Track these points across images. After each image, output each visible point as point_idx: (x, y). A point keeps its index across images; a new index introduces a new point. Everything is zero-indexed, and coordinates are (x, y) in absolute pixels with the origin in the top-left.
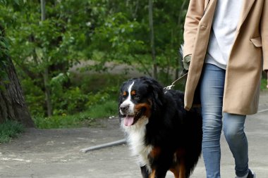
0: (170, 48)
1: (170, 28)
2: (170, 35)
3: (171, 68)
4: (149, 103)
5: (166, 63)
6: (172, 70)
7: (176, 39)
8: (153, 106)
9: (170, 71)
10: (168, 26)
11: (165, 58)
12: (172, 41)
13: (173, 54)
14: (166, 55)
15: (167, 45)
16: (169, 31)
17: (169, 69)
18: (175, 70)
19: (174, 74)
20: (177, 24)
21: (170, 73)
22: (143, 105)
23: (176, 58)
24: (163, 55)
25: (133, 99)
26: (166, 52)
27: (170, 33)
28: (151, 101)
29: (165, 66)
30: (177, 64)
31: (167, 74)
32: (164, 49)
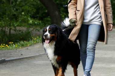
0: (6, 17)
1: (6, 7)
2: (6, 10)
3: (7, 28)
4: (56, 35)
5: (4, 25)
6: (7, 29)
7: (9, 13)
8: (58, 36)
9: (6, 29)
10: (5, 6)
11: (3, 23)
12: (7, 14)
13: (7, 20)
14: (4, 21)
15: (5, 15)
16: (5, 8)
17: (5, 28)
18: (9, 29)
19: (8, 31)
20: (10, 4)
21: (6, 30)
22: (53, 35)
23: (9, 22)
24: (2, 21)
25: (49, 32)
26: (4, 20)
27: (6, 9)
28: (57, 34)
29: (3, 27)
30: (10, 26)
31: (5, 31)
32: (3, 18)
